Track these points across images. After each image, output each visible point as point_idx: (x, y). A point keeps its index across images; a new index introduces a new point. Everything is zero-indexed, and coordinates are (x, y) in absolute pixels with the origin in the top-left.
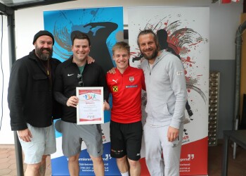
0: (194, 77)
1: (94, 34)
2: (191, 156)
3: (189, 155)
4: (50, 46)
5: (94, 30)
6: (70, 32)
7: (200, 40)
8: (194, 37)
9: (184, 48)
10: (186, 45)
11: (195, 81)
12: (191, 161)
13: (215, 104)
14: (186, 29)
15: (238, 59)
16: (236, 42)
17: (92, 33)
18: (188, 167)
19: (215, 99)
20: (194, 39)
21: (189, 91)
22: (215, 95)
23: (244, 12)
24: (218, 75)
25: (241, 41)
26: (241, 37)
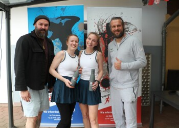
1: (63, 25)
4: (46, 28)
5: (63, 21)
7: (135, 30)
8: (131, 28)
13: (149, 76)
14: (127, 23)
15: (164, 45)
16: (162, 34)
17: (62, 24)
20: (131, 30)
22: (148, 70)
23: (168, 13)
24: (150, 56)
25: (166, 33)
26: (165, 30)
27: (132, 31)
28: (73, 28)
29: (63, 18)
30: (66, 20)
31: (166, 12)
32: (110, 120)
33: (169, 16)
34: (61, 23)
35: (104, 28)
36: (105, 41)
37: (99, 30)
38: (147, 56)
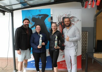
1: (40, 19)
4: (28, 23)
5: (40, 17)
6: (31, 18)
7: (78, 20)
8: (76, 20)
9: (72, 23)
13: (86, 43)
14: (73, 17)
15: (95, 27)
16: (94, 21)
22: (86, 40)
24: (87, 33)
26: (96, 19)
27: (76, 21)
28: (45, 21)
29: (40, 15)
30: (41, 16)
31: (96, 9)
32: (65, 67)
33: (98, 11)
34: (39, 18)
35: (62, 20)
36: (62, 27)
37: (59, 21)
38: (85, 33)
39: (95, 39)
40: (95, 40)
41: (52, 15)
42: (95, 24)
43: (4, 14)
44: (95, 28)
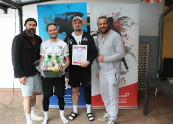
0: (129, 46)
1: (69, 20)
2: (127, 94)
3: (126, 94)
4: (34, 27)
5: (69, 17)
7: (133, 23)
8: (129, 22)
9: (124, 29)
10: (124, 27)
11: (130, 48)
12: (128, 97)
13: (146, 63)
14: (125, 17)
15: (161, 35)
16: (159, 25)
18: (125, 100)
19: (146, 61)
21: (126, 55)
22: (146, 58)
23: (165, 5)
24: (148, 45)
25: (163, 24)
26: (162, 22)
27: (129, 25)
30: (71, 16)
33: (167, 8)
34: (67, 19)
38: (144, 45)
39: (160, 56)
40: (160, 58)
41: (89, 14)
42: (161, 30)
43: (6, 12)
44: (160, 38)
